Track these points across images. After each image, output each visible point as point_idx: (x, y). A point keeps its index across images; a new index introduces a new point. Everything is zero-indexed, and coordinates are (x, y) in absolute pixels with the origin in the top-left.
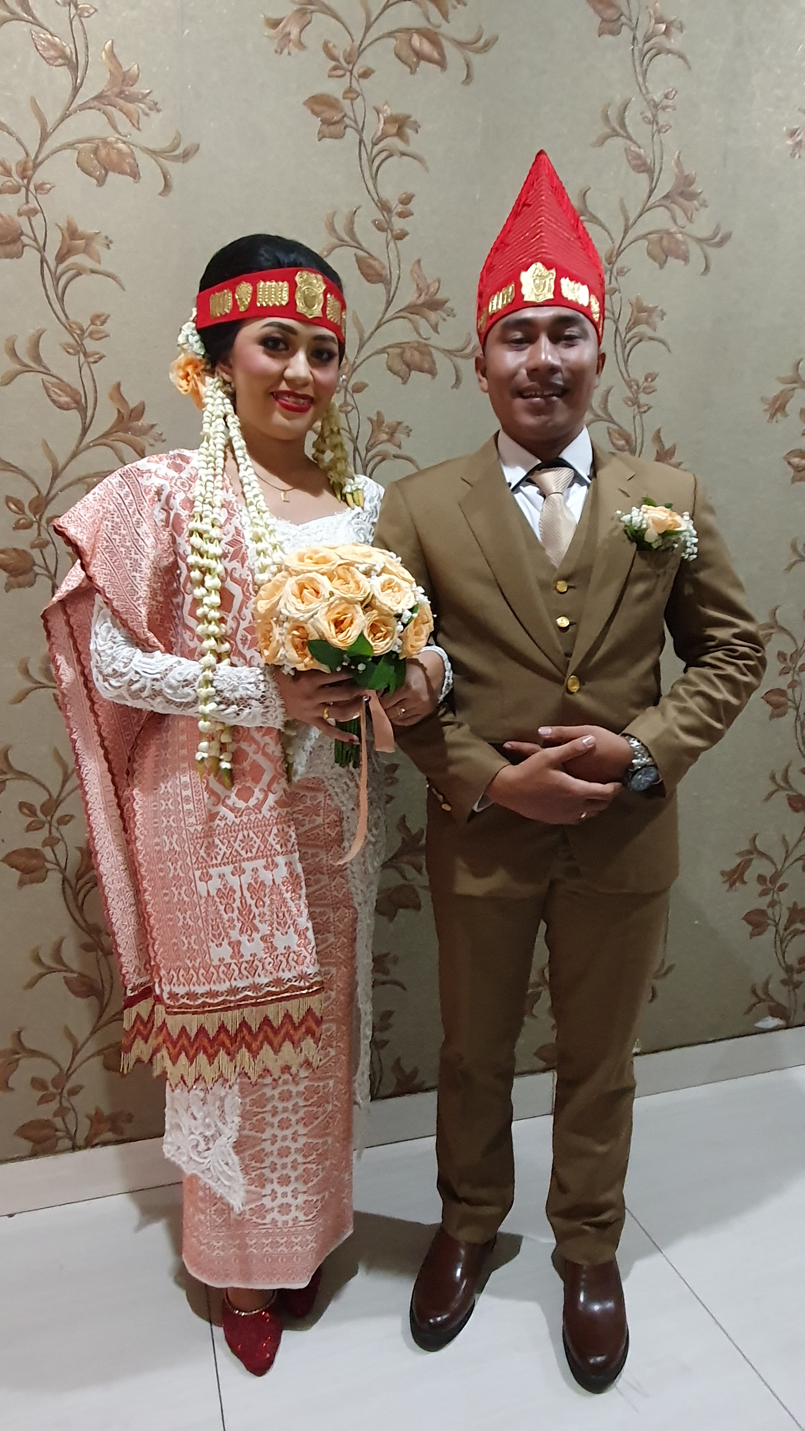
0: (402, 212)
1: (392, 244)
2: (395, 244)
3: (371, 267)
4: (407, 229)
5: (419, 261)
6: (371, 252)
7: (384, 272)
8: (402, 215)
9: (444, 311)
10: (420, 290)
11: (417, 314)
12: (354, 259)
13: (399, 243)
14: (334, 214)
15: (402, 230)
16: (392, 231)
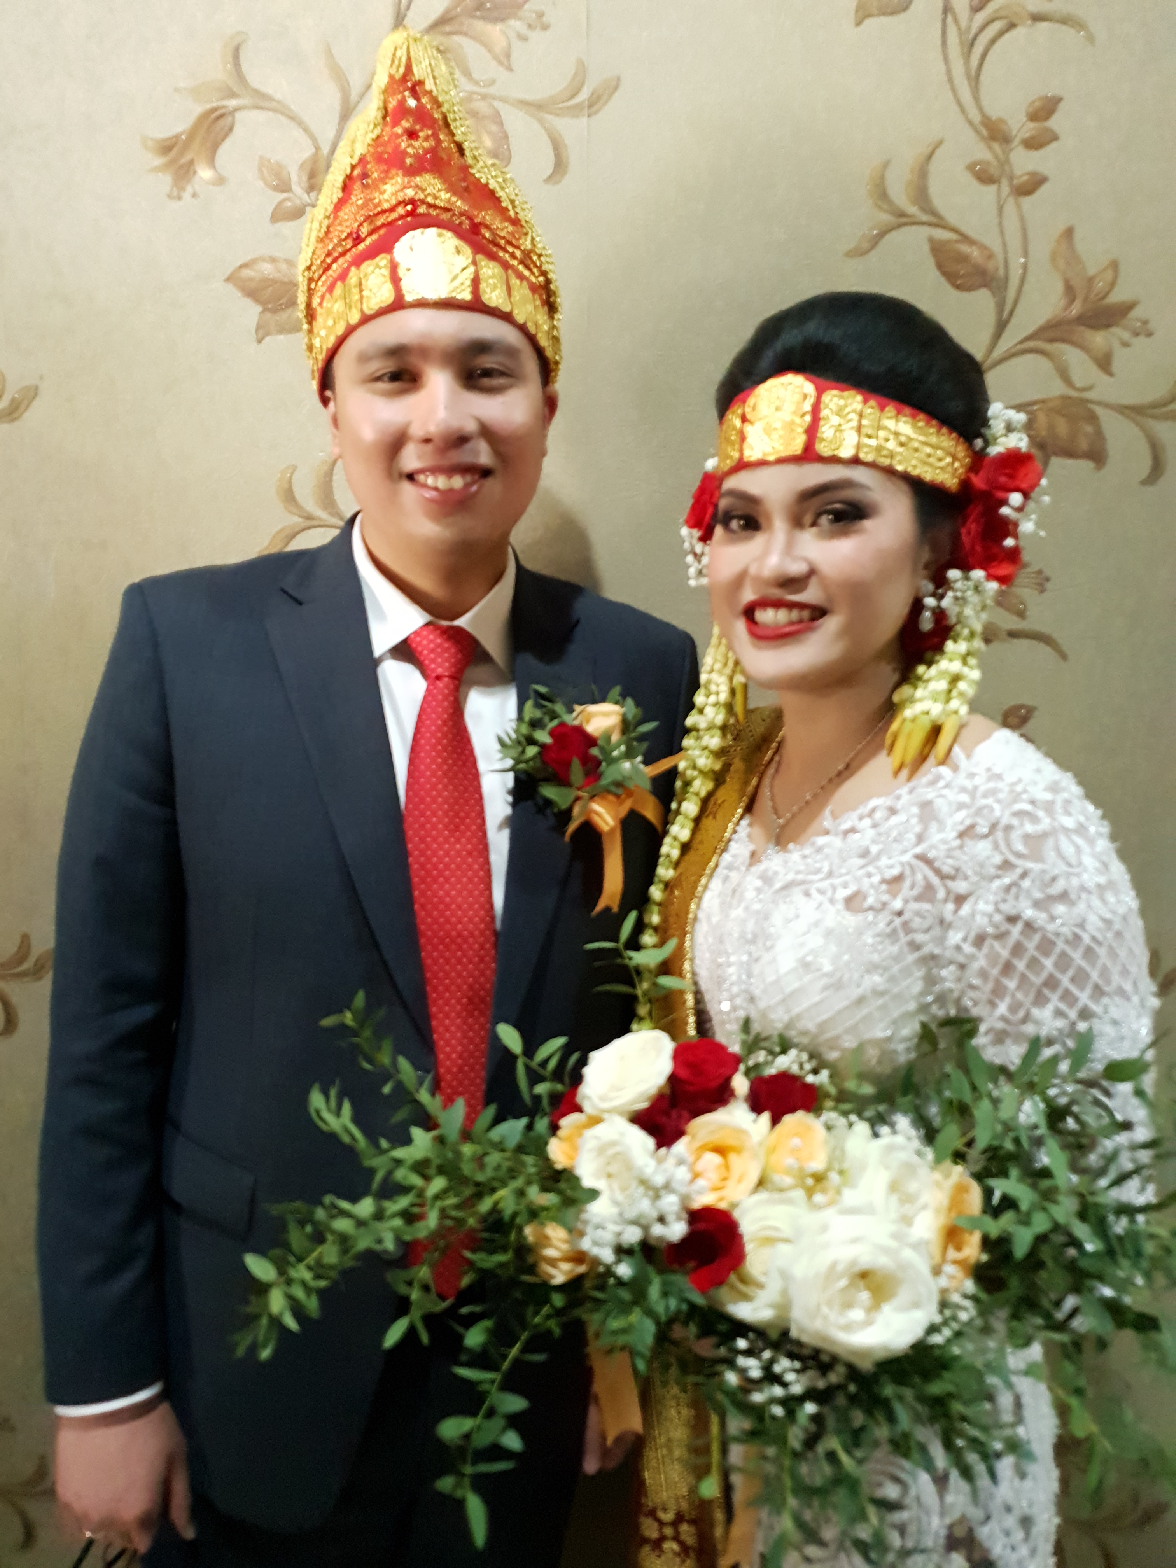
0: (1033, 138)
1: (1010, 208)
2: (1019, 206)
3: (964, 259)
4: (1044, 170)
5: (1069, 233)
6: (964, 229)
7: (990, 266)
8: (1033, 144)
9: (1125, 328)
10: (1070, 291)
11: (1063, 340)
12: (926, 248)
13: (1027, 202)
14: (886, 165)
15: (1033, 174)
16: (1011, 178)
